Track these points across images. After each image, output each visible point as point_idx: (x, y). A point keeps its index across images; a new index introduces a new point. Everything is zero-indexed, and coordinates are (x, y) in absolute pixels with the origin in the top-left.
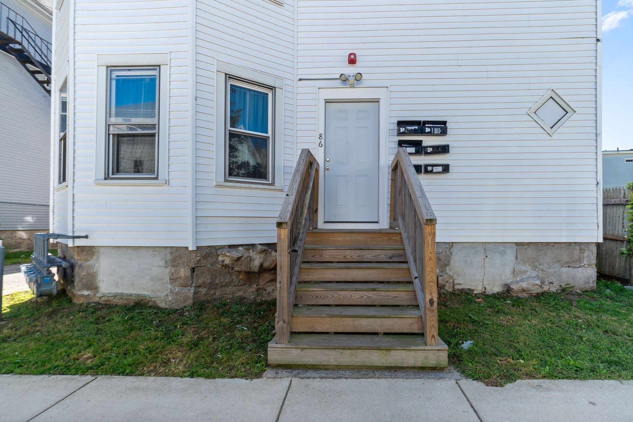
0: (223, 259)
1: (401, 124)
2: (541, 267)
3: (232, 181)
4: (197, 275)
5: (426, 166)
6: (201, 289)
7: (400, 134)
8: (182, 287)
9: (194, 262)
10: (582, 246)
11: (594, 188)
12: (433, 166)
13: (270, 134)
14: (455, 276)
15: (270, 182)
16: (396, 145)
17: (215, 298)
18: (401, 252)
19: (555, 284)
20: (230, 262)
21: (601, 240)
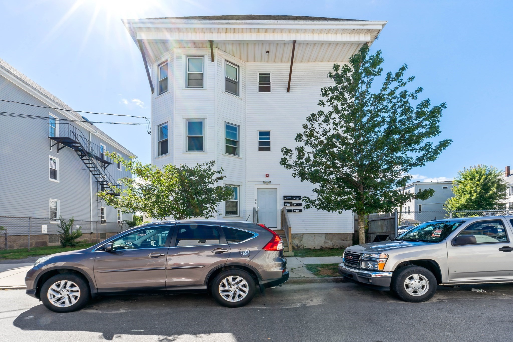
1: (284, 197)
2: (334, 241)
3: (227, 216)
5: (294, 210)
7: (284, 200)
10: (348, 234)
11: (352, 216)
12: (296, 210)
13: (238, 200)
14: (304, 244)
15: (239, 215)
16: (283, 203)
18: (284, 235)
19: (338, 246)
21: (354, 232)
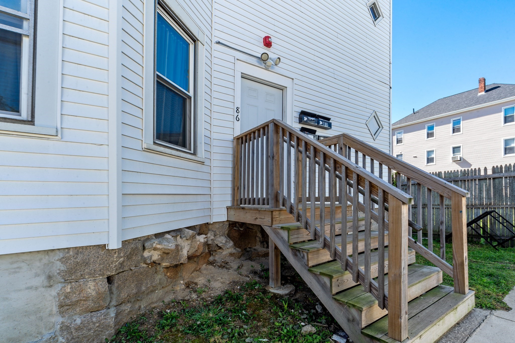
0: (150, 254)
3: (159, 145)
4: (118, 287)
6: (123, 307)
7: (302, 122)
8: (90, 314)
9: (115, 266)
13: (191, 93)
15: (192, 151)
17: (141, 313)
20: (160, 257)
